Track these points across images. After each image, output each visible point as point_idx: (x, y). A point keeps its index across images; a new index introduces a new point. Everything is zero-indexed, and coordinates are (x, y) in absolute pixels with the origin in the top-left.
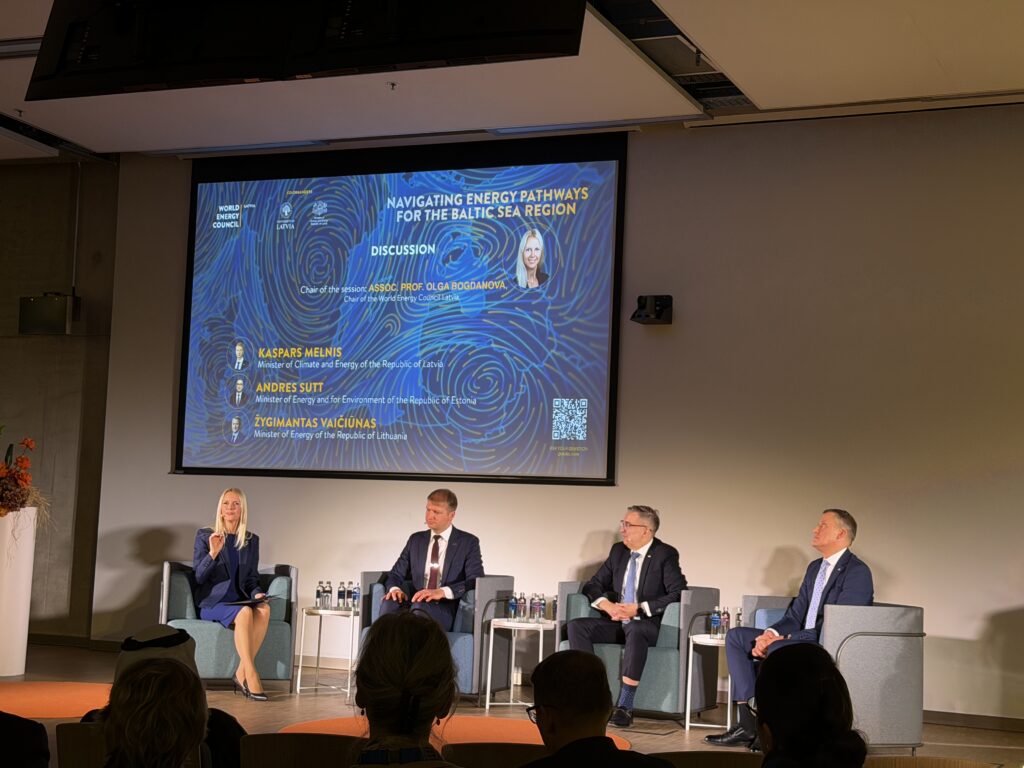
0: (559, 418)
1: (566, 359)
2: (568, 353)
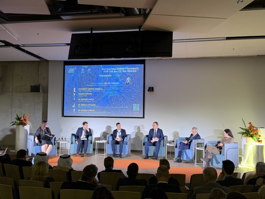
0: (134, 107)
1: (135, 97)
2: (136, 96)
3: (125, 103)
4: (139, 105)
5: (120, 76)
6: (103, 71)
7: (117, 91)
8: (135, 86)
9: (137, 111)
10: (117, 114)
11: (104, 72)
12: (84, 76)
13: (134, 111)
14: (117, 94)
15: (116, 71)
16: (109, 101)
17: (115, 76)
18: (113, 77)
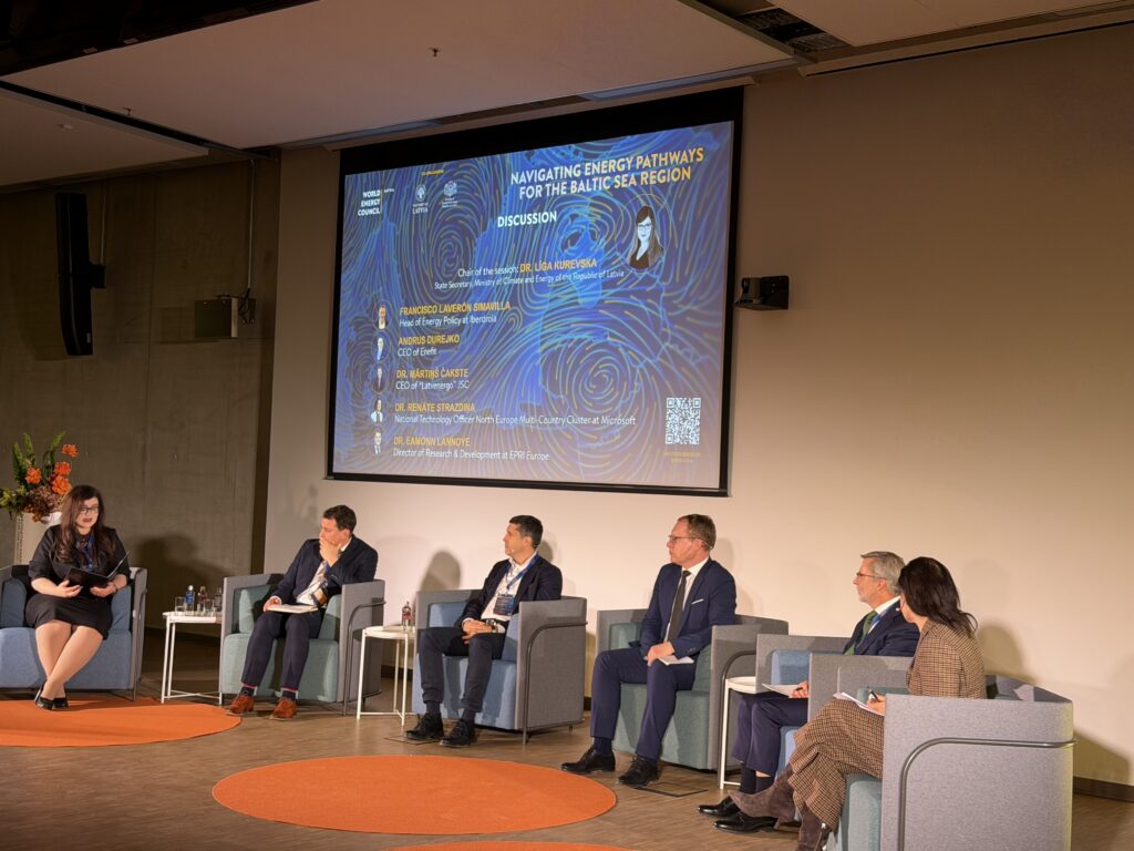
0: (672, 419)
1: (680, 352)
2: (682, 346)
3: (621, 391)
4: (697, 401)
5: (599, 218)
6: (517, 187)
7: (581, 311)
8: (677, 280)
9: (689, 447)
10: (582, 464)
11: (522, 193)
12: (428, 231)
13: (672, 447)
14: (585, 336)
15: (578, 180)
16: (540, 383)
17: (574, 217)
18: (567, 221)
